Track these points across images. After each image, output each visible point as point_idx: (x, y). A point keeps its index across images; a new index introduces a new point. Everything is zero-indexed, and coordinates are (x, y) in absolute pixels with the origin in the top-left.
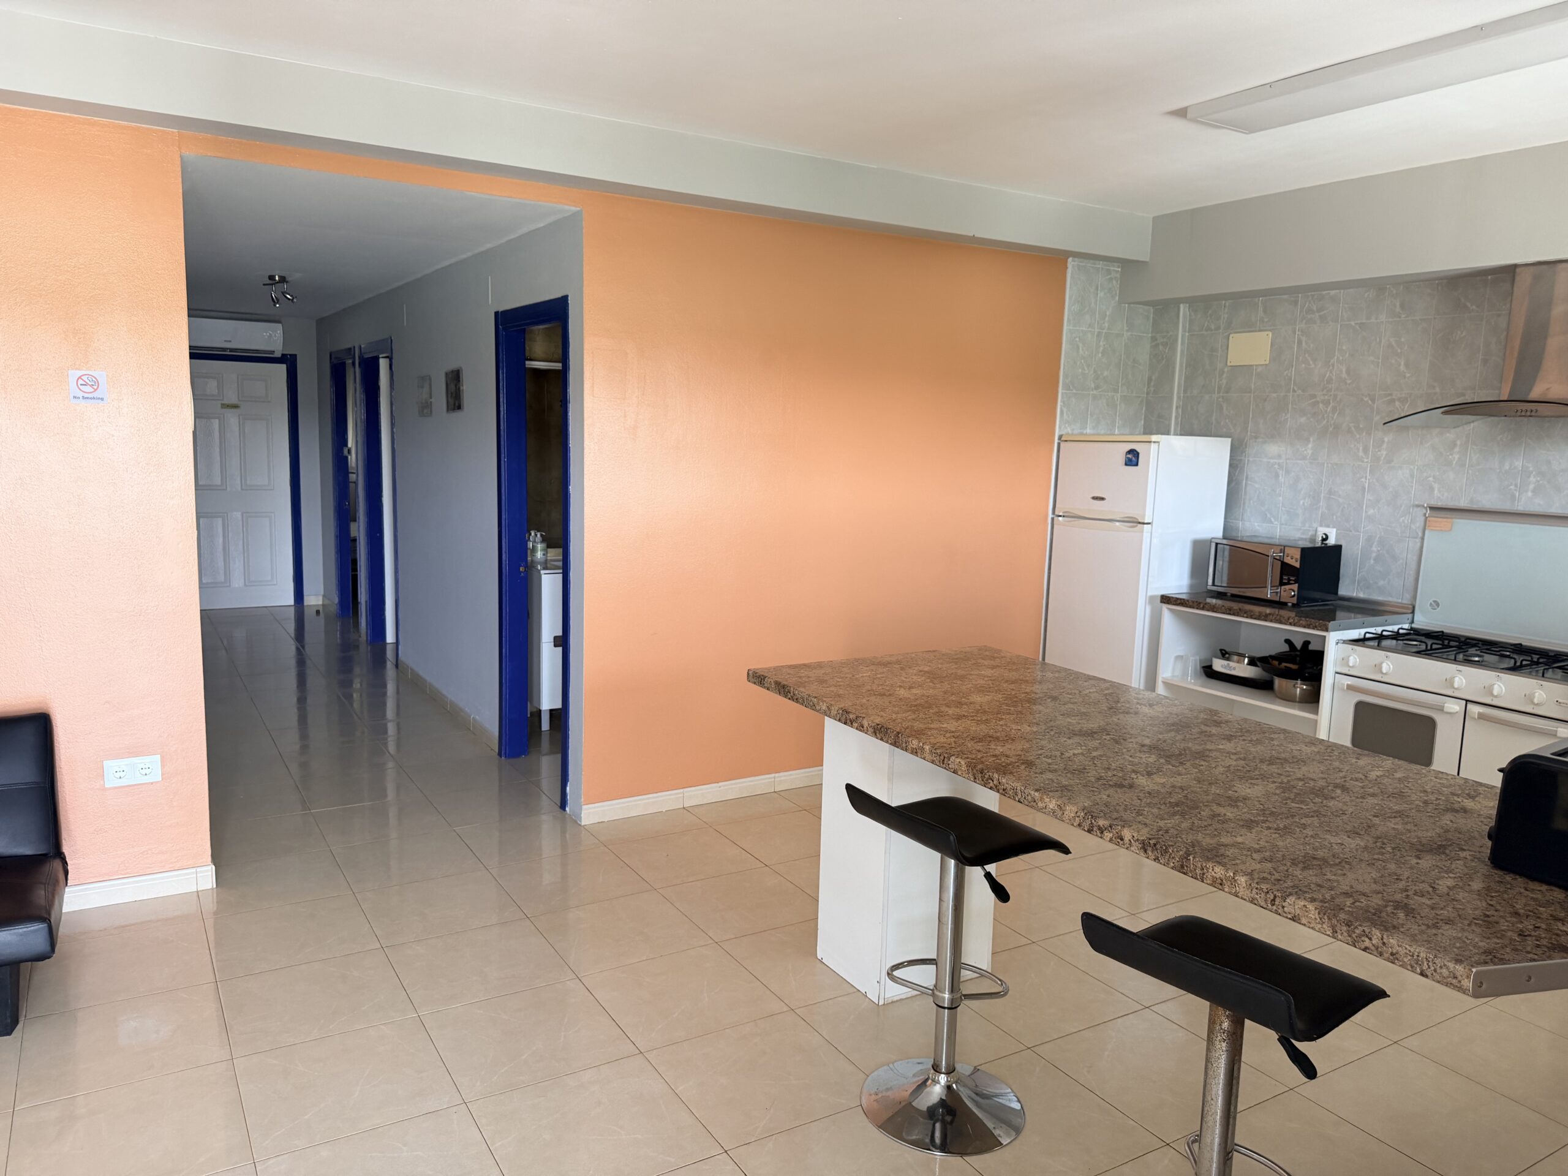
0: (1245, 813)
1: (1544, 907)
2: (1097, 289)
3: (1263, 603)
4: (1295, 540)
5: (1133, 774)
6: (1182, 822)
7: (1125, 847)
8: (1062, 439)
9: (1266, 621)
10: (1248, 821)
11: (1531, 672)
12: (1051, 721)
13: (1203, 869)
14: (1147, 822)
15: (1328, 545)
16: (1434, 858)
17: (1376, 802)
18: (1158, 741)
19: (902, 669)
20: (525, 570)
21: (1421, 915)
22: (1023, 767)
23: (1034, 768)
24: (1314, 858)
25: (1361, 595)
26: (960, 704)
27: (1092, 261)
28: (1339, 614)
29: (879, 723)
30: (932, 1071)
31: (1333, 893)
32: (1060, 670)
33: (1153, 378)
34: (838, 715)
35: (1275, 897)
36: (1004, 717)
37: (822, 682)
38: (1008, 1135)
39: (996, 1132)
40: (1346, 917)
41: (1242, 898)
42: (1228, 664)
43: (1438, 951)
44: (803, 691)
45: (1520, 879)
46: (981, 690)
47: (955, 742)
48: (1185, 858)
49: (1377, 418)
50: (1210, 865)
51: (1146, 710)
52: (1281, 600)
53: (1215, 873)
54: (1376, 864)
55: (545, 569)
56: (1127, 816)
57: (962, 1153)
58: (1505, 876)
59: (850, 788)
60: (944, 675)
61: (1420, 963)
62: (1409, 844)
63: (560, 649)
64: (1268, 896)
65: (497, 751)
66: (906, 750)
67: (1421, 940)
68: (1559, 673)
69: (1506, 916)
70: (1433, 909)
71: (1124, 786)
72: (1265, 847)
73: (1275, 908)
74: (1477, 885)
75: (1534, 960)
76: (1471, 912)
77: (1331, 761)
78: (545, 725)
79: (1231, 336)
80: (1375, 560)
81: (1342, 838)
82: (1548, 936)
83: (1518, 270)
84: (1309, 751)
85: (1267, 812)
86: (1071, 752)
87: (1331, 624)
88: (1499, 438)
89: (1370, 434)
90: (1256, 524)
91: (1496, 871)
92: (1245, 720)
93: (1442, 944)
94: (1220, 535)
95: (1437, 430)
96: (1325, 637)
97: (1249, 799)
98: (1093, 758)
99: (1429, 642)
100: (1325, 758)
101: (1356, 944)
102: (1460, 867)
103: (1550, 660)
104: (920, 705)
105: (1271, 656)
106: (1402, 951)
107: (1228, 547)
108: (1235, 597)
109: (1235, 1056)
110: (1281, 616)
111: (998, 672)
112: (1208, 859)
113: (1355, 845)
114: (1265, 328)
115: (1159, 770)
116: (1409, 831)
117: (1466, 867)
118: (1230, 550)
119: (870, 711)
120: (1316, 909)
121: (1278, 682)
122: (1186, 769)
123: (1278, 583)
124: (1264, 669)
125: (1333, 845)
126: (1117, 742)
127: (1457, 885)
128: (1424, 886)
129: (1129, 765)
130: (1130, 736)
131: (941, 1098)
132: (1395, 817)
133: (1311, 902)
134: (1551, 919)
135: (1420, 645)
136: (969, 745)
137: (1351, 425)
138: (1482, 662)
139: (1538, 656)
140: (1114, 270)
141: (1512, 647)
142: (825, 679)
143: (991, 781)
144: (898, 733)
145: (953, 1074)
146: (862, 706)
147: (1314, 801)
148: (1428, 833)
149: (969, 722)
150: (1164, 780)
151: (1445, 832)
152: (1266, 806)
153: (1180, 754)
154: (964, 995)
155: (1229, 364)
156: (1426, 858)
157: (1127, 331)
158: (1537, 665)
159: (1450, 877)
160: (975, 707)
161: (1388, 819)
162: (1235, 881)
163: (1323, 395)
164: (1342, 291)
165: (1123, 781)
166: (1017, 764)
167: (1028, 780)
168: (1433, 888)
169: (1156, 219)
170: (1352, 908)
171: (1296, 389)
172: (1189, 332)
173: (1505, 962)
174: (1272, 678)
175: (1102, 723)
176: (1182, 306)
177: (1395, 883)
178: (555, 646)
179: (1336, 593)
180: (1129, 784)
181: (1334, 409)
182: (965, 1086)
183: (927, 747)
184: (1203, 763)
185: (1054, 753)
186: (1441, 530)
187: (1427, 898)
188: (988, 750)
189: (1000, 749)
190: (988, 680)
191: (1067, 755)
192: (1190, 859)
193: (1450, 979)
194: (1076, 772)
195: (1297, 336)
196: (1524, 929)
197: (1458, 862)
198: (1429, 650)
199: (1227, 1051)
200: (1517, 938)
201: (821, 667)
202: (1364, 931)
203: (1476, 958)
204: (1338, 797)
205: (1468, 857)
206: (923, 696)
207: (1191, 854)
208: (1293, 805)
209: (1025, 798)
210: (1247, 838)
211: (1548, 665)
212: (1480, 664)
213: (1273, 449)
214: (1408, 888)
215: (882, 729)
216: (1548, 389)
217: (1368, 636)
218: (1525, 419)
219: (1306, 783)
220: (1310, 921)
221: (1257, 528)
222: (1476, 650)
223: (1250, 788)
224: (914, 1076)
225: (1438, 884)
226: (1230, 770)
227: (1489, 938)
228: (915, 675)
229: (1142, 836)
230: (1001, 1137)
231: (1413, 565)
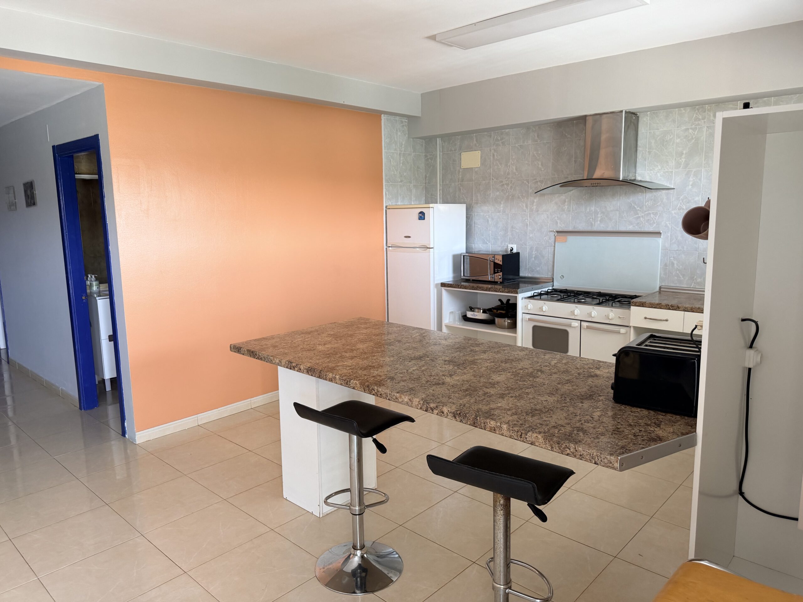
0: (499, 390)
1: (641, 420)
2: (397, 131)
3: (487, 283)
4: (498, 251)
5: (443, 377)
6: (471, 399)
7: (445, 416)
8: (387, 208)
9: (490, 291)
10: (501, 394)
11: (606, 305)
12: (399, 354)
13: (485, 423)
14: (454, 402)
15: (514, 253)
16: (589, 402)
17: (557, 377)
18: (452, 358)
19: (319, 334)
20: (86, 298)
21: (590, 433)
22: (389, 381)
23: (395, 380)
24: (536, 410)
25: (530, 275)
26: (352, 350)
27: (393, 116)
28: (521, 285)
29: (310, 366)
30: (353, 550)
31: (548, 427)
32: (399, 326)
33: (427, 176)
34: (286, 365)
35: (522, 433)
36: (375, 354)
37: (275, 347)
38: (396, 575)
39: (390, 575)
40: (557, 439)
41: (505, 436)
42: (474, 314)
43: (602, 450)
44: (264, 354)
45: (628, 407)
46: (361, 341)
47: (352, 372)
48: (476, 418)
49: (530, 191)
50: (488, 421)
51: (443, 342)
52: (495, 281)
53: (491, 425)
54: (564, 409)
55: (99, 296)
56: (444, 400)
57: (373, 591)
58: (621, 406)
59: (297, 405)
60: (342, 335)
61: (594, 458)
62: (576, 396)
63: (112, 342)
64: (518, 433)
65: (79, 407)
66: (326, 380)
67: (593, 446)
68: (618, 304)
69: (626, 427)
70: (594, 428)
71: (440, 384)
72: (512, 407)
73: (522, 439)
74: (610, 413)
75: (643, 448)
76: (611, 428)
77: (533, 358)
78: (108, 387)
79: (462, 153)
80: (534, 258)
81: (546, 397)
82: (646, 434)
83: (587, 118)
84: (522, 354)
85: (509, 388)
86: (411, 369)
87: (519, 290)
88: (584, 197)
89: (528, 199)
90: (480, 245)
91: (617, 405)
92: (490, 342)
93: (603, 447)
94: (465, 251)
95: (557, 195)
96: (516, 296)
97: (500, 382)
98: (423, 371)
99: (562, 295)
100: (530, 357)
101: (563, 453)
102: (601, 405)
103: (613, 298)
104: (331, 353)
105: (493, 308)
106: (585, 453)
107: (469, 257)
108: (474, 281)
109: (508, 516)
110: (496, 288)
111: (369, 331)
112: (487, 418)
113: (553, 400)
114: (477, 149)
115: (455, 373)
116: (575, 389)
117: (604, 404)
118: (470, 258)
119: (303, 360)
120: (542, 437)
121: (497, 320)
122: (467, 371)
123: (493, 273)
124: (490, 315)
125: (543, 402)
126: (433, 361)
127: (602, 414)
128: (588, 417)
129: (440, 372)
130: (438, 357)
131: (359, 564)
132: (567, 383)
133: (539, 434)
134: (646, 425)
135: (558, 296)
136: (360, 372)
137: (519, 195)
138: (586, 302)
139: (608, 297)
140: (404, 121)
141: (597, 294)
142: (276, 345)
143: (373, 391)
144: (321, 371)
145: (363, 549)
146: (299, 358)
147: (529, 380)
148: (583, 390)
149: (358, 360)
150: (458, 378)
151: (591, 388)
152: (508, 385)
153: (464, 363)
154: (366, 506)
155: (462, 168)
156: (586, 403)
157: (413, 152)
158: (608, 301)
159: (598, 411)
160: (360, 351)
161: (564, 385)
162: (501, 427)
163: (506, 181)
164: (511, 130)
165: (439, 381)
166: (386, 380)
167: (392, 388)
168: (592, 417)
169: (422, 95)
170: (558, 434)
171: (493, 178)
172: (442, 152)
173: (631, 451)
174: (494, 318)
175: (424, 352)
176: (438, 139)
177: (575, 418)
178: (110, 341)
179: (519, 275)
180: (442, 382)
181: (511, 187)
182: (371, 554)
183: (337, 377)
184: (475, 366)
185: (403, 371)
186: (562, 242)
187: (591, 423)
188: (370, 374)
189: (376, 372)
190: (365, 336)
191: (410, 371)
192: (478, 419)
193: (609, 464)
194: (416, 379)
195: (492, 152)
196: (636, 433)
197: (599, 402)
198: (562, 299)
199: (504, 515)
200: (633, 438)
201: (273, 338)
202: (566, 446)
203: (619, 451)
204: (540, 376)
205: (603, 399)
206: (332, 348)
207: (478, 416)
208: (520, 383)
209: (392, 398)
210: (502, 403)
211: (613, 301)
212: (584, 303)
213: (485, 208)
214: (581, 419)
215: (312, 370)
216: (604, 173)
217: (535, 294)
218: (594, 188)
219: (524, 371)
220: (540, 444)
221: (481, 247)
222: (583, 297)
223: (499, 377)
224: (344, 553)
225: (594, 415)
226: (488, 369)
227: (622, 440)
228: (326, 337)
229: (453, 409)
230: (392, 577)
231: (551, 259)
